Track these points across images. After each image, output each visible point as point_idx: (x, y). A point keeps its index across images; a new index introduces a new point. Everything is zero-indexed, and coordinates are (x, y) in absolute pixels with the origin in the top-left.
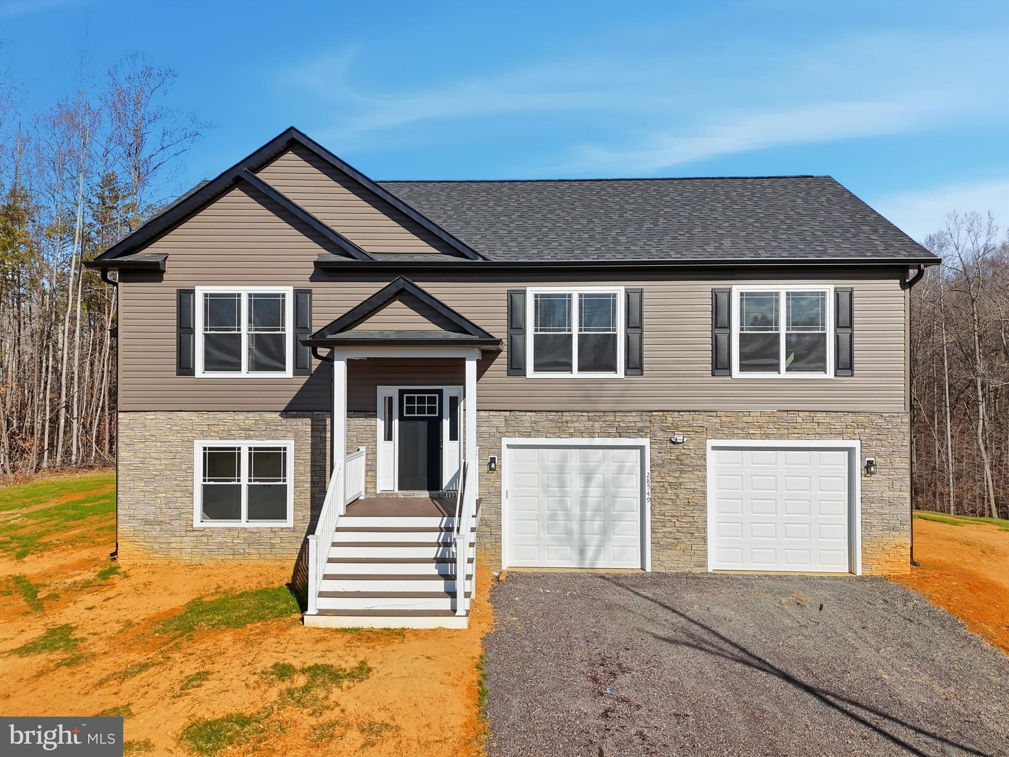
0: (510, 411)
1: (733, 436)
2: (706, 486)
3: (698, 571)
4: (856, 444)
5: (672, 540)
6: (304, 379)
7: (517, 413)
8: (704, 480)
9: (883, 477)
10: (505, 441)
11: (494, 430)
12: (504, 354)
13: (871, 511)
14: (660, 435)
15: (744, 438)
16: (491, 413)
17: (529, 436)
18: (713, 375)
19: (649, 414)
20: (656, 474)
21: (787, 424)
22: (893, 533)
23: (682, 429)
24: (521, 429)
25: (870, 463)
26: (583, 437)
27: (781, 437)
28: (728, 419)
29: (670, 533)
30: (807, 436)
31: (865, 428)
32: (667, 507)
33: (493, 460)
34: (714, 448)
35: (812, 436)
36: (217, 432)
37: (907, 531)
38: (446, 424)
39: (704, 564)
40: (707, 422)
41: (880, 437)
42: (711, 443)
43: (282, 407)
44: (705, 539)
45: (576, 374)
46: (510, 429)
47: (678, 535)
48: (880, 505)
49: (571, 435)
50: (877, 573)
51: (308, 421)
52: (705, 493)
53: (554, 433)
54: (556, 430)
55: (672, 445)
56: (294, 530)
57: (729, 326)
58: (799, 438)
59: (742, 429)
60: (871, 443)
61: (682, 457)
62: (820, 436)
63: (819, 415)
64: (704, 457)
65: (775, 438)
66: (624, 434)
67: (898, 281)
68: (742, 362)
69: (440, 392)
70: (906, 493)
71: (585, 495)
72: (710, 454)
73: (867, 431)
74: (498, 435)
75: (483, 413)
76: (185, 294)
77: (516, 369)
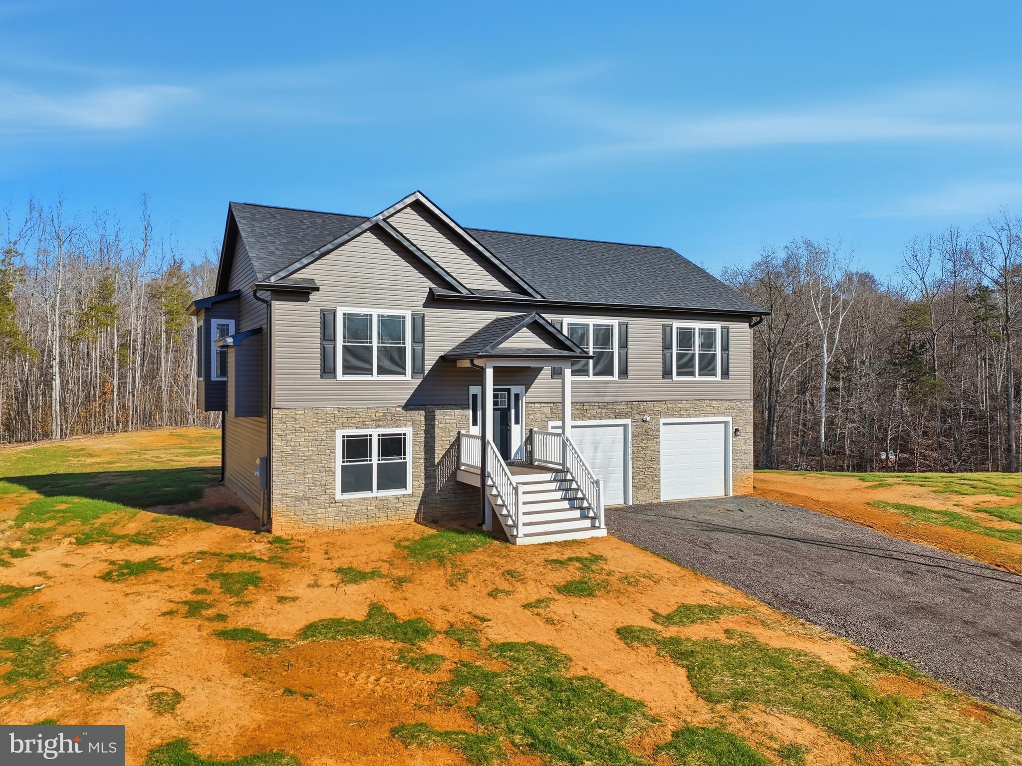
0: (554, 403)
1: (673, 416)
2: (660, 448)
3: (655, 501)
4: (729, 419)
5: (643, 484)
6: (419, 381)
7: (558, 404)
8: (659, 444)
9: (742, 438)
10: (551, 424)
11: (544, 416)
13: (736, 458)
14: (637, 416)
15: (679, 417)
16: (543, 405)
18: (663, 378)
19: (631, 403)
20: (634, 442)
21: (699, 408)
23: (648, 413)
24: (560, 415)
25: (737, 430)
26: (595, 419)
27: (696, 416)
28: (671, 406)
29: (642, 479)
30: (707, 415)
31: (734, 409)
32: (641, 463)
34: (664, 424)
35: (710, 415)
36: (354, 423)
38: (513, 413)
39: (658, 498)
40: (661, 408)
41: (740, 414)
42: (663, 421)
43: (404, 403)
44: (659, 481)
45: (592, 378)
46: (554, 415)
47: (646, 480)
48: (740, 454)
49: (589, 418)
50: (739, 494)
51: (423, 412)
52: (659, 452)
54: (580, 415)
55: (643, 423)
56: (412, 495)
57: (671, 348)
58: (704, 417)
59: (678, 411)
60: (736, 418)
61: (648, 430)
62: (714, 414)
63: (714, 402)
64: (658, 430)
65: (693, 417)
66: (618, 417)
67: (748, 324)
68: (679, 370)
69: (509, 390)
72: (662, 427)
73: (735, 411)
74: (546, 420)
75: (537, 405)
76: (327, 312)
77: (557, 374)
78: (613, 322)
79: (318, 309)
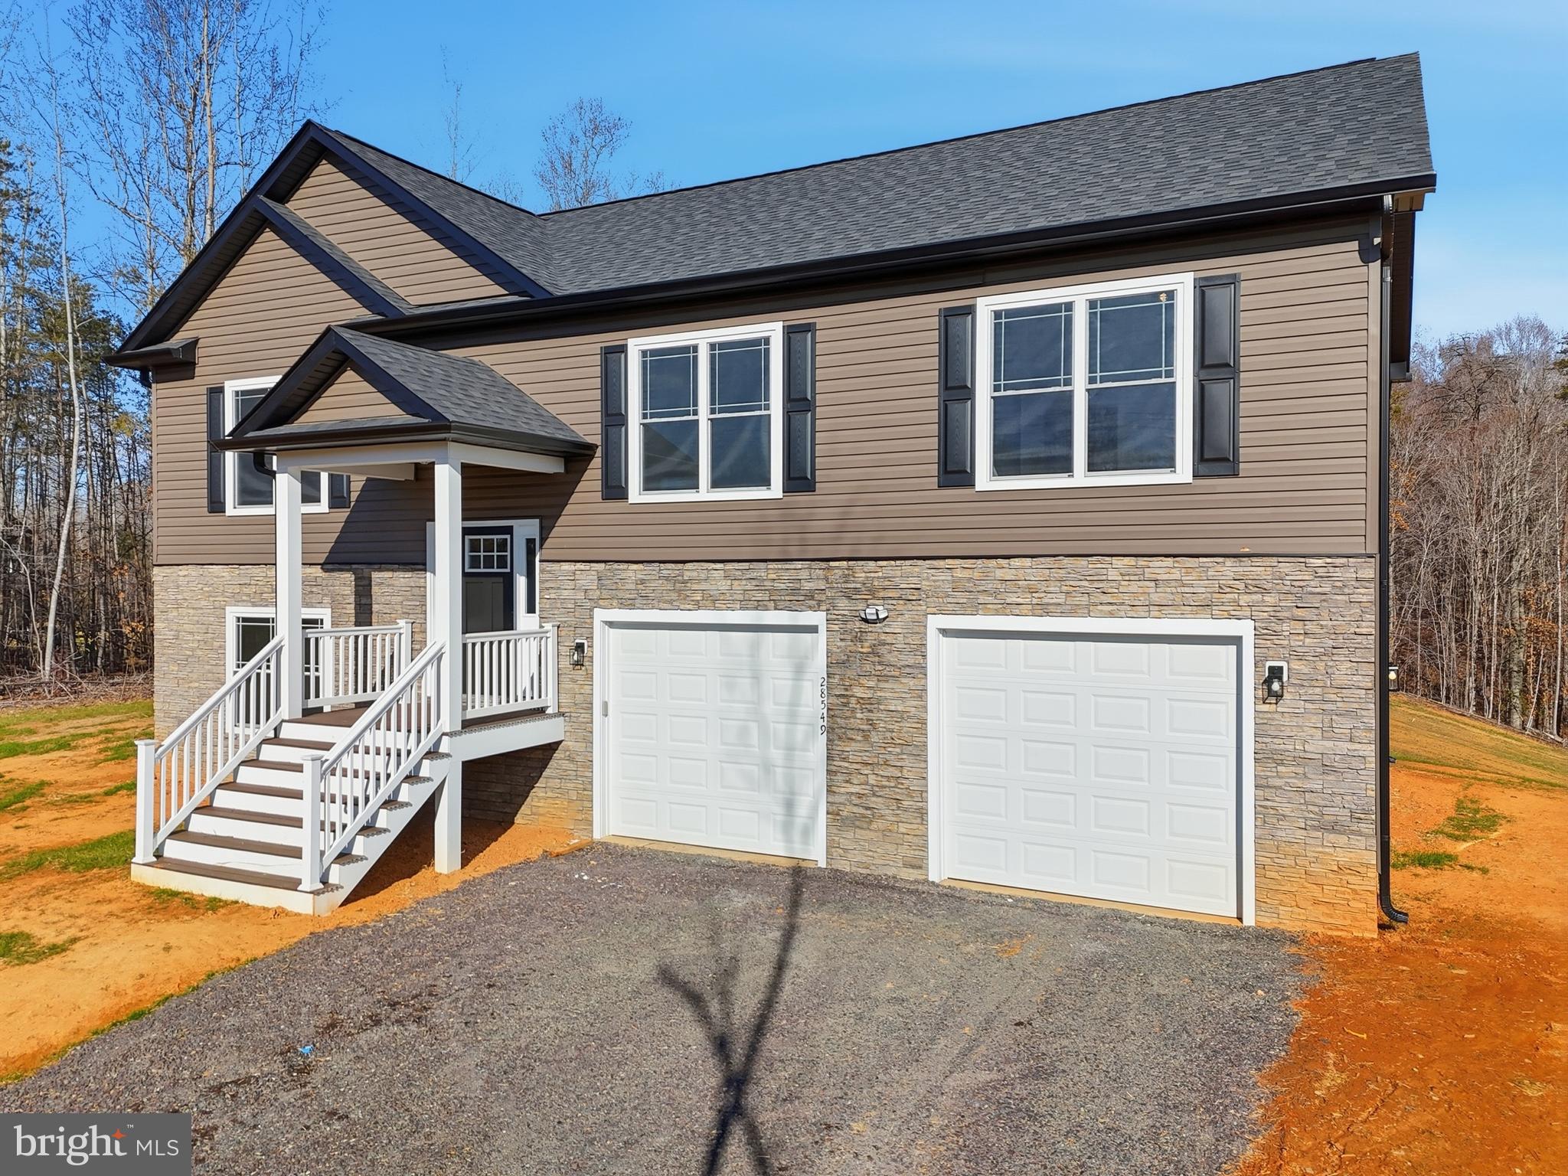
0: (605, 562)
1: (974, 609)
2: (925, 707)
3: (911, 875)
4: (1244, 629)
5: (862, 811)
6: (343, 514)
7: (616, 566)
8: (921, 694)
9: (1309, 706)
10: (600, 615)
11: (581, 595)
12: (597, 462)
13: (1278, 782)
14: (843, 604)
15: (997, 613)
17: (632, 607)
18: (942, 485)
19: (823, 565)
20: (835, 680)
21: (1086, 583)
22: (1332, 837)
23: (882, 594)
24: (621, 594)
25: (1276, 673)
26: (716, 609)
27: (1073, 612)
28: (966, 574)
29: (860, 796)
30: (1133, 609)
31: (1266, 591)
32: (854, 746)
33: (580, 647)
34: (942, 633)
35: (1142, 612)
36: (249, 595)
37: (1367, 836)
38: (521, 583)
39: (920, 865)
40: (928, 579)
41: (1300, 613)
42: (935, 622)
43: (322, 558)
44: (922, 814)
45: (705, 493)
46: (605, 594)
47: (873, 802)
48: (1300, 770)
49: (698, 606)
50: (1291, 926)
52: (924, 722)
53: (671, 602)
54: (674, 596)
55: (864, 626)
57: (970, 386)
58: (1111, 615)
59: (996, 593)
60: (1278, 628)
61: (883, 650)
62: (1159, 609)
63: (1156, 563)
64: (921, 649)
65: (1063, 614)
66: (781, 605)
67: (1354, 245)
68: (999, 456)
69: (509, 530)
70: (1365, 747)
72: (935, 644)
73: (1270, 599)
74: (589, 604)
75: (566, 566)
76: (216, 393)
77: (614, 489)
78: (771, 330)
79: (203, 389)
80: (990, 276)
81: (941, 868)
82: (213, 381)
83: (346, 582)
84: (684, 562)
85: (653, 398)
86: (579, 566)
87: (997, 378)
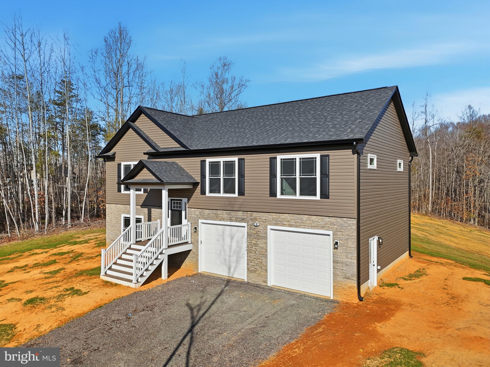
0: (201, 209)
1: (277, 225)
2: (267, 246)
3: (264, 284)
4: (331, 233)
5: (254, 269)
6: (146, 194)
7: (203, 210)
8: (266, 243)
9: (343, 251)
10: (200, 221)
11: (196, 216)
12: (199, 186)
13: (337, 267)
14: (250, 222)
15: (281, 226)
17: (207, 219)
18: (270, 196)
19: (246, 212)
20: (249, 239)
21: (299, 220)
22: (348, 280)
23: (258, 220)
24: (204, 217)
25: (337, 243)
26: (224, 221)
27: (297, 227)
28: (275, 217)
29: (254, 266)
31: (335, 225)
32: (253, 254)
33: (196, 228)
34: (270, 229)
35: (310, 227)
36: (126, 212)
37: (354, 280)
38: (183, 213)
39: (266, 282)
40: (267, 217)
41: (342, 230)
42: (269, 227)
43: (141, 204)
44: (266, 270)
45: (222, 194)
46: (201, 216)
47: (256, 267)
48: (342, 265)
50: (340, 299)
52: (267, 250)
53: (215, 219)
54: (215, 217)
55: (255, 227)
57: (276, 174)
58: (304, 228)
59: (281, 222)
60: (337, 233)
61: (258, 233)
62: (312, 227)
63: (313, 217)
64: (266, 233)
65: (294, 227)
66: (238, 221)
67: (351, 150)
68: (282, 191)
69: (181, 200)
70: (354, 261)
71: (231, 246)
72: (269, 232)
73: (335, 227)
74: (198, 218)
75: (193, 209)
76: (119, 165)
77: (203, 192)
78: (235, 159)
79: (117, 164)
80: (280, 151)
81: (271, 282)
82: (119, 162)
83: (146, 210)
84: (218, 210)
85: (211, 173)
86: (196, 209)
87: (281, 173)
